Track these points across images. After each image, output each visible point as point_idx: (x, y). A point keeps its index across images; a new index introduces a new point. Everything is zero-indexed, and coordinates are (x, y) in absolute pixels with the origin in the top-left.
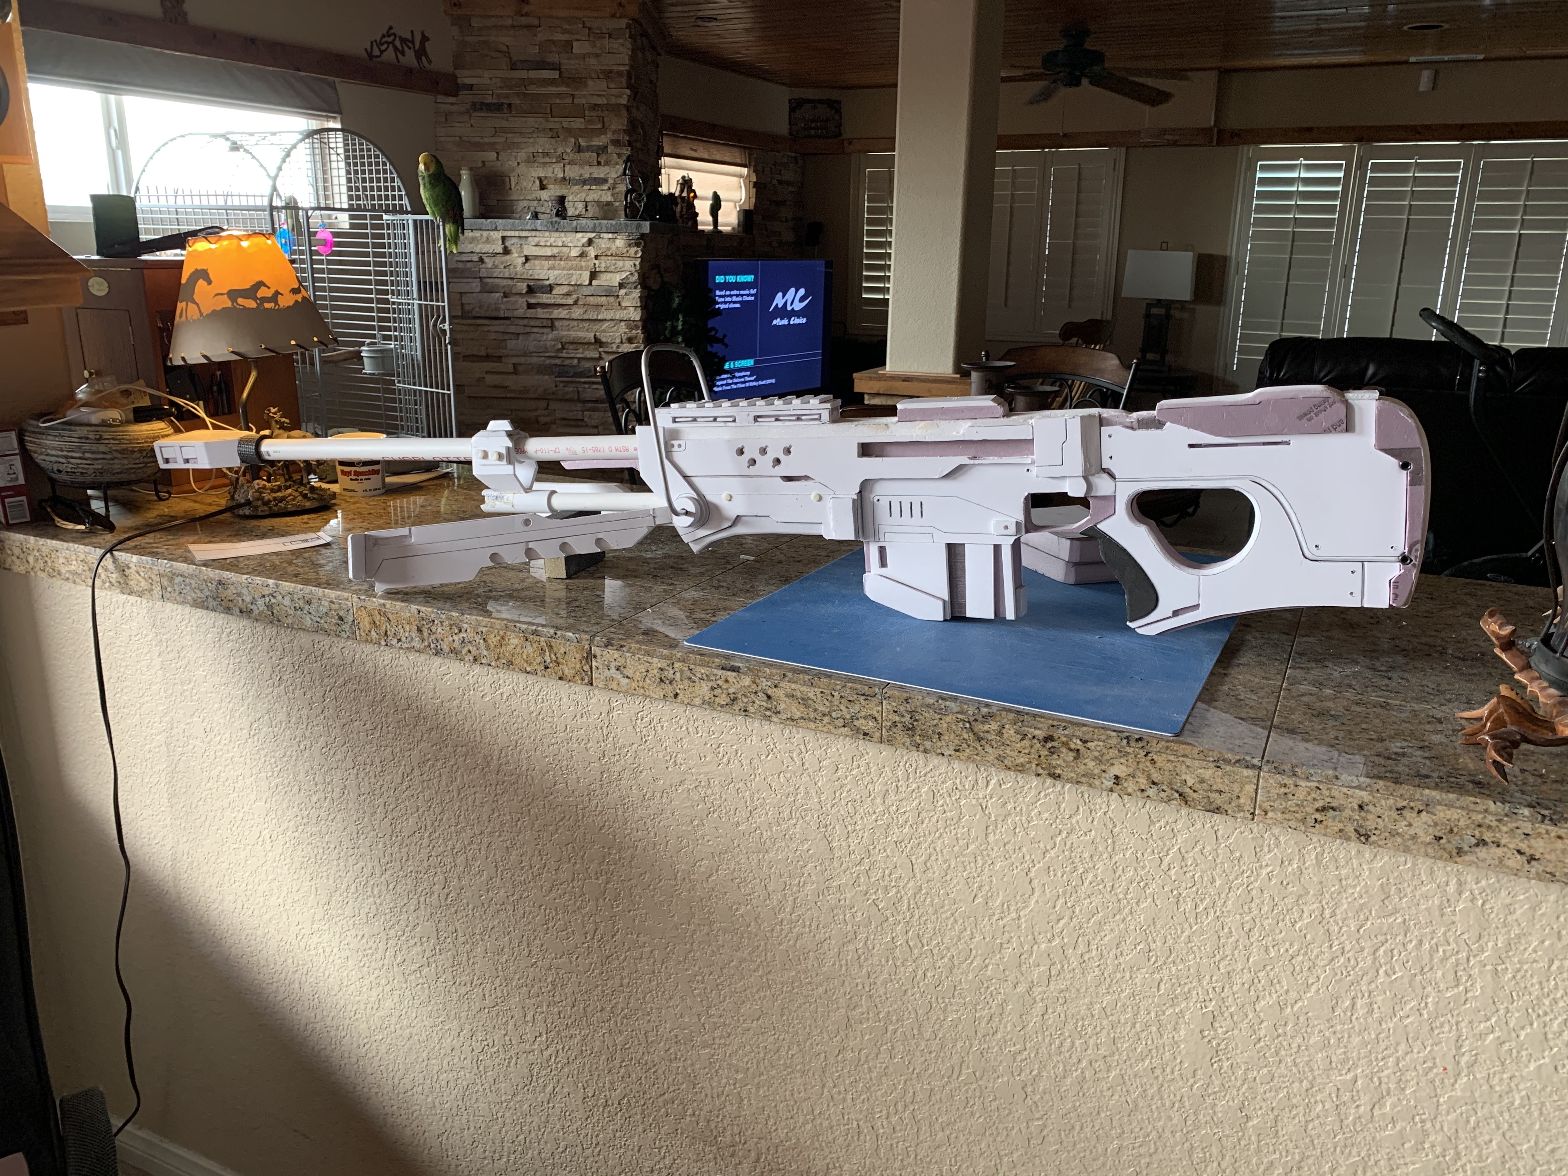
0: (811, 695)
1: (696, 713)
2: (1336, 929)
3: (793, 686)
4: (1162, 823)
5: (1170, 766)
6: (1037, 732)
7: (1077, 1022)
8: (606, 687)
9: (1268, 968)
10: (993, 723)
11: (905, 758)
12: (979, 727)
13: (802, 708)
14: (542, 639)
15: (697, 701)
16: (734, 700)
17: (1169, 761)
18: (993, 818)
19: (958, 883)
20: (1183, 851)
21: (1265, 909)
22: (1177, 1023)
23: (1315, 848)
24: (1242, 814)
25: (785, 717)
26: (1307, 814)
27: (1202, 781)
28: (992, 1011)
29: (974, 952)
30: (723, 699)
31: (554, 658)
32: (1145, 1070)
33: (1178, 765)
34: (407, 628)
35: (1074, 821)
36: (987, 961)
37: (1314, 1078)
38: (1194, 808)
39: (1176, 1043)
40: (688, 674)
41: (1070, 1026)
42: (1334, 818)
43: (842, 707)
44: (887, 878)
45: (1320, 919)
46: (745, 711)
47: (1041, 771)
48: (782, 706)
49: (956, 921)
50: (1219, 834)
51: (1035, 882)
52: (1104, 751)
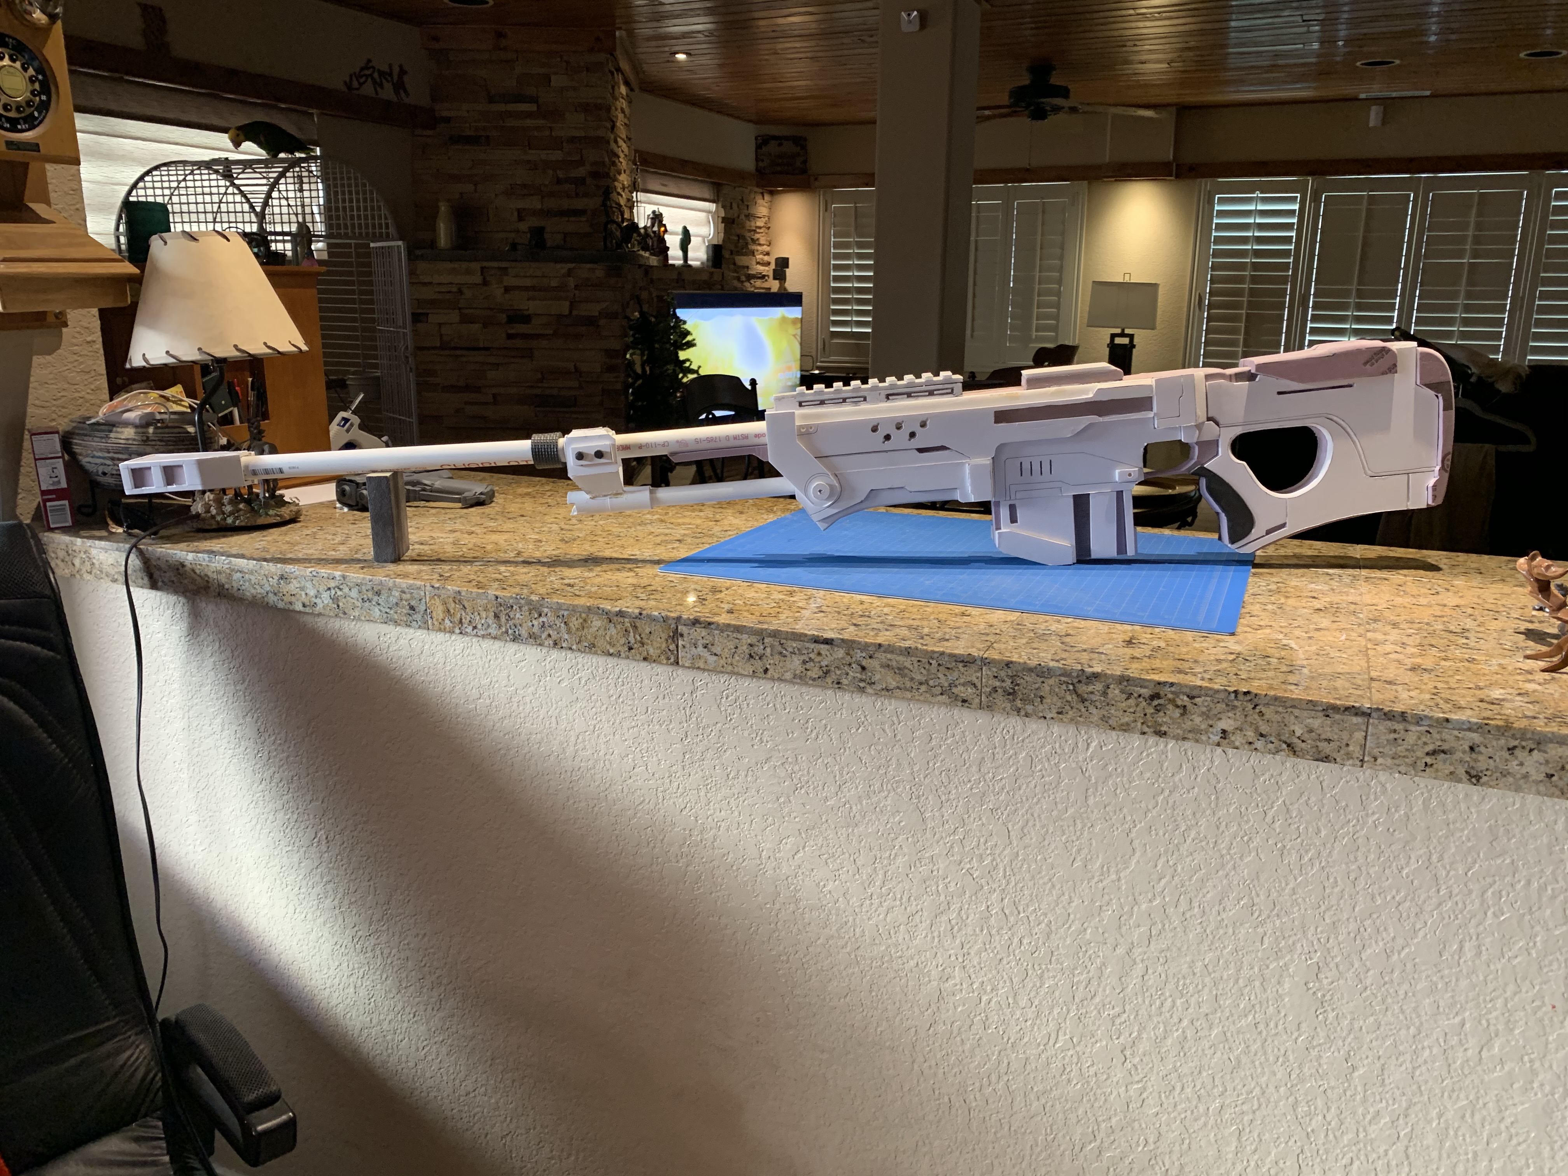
0: (908, 664)
1: (784, 688)
2: (1444, 873)
3: (889, 656)
4: (1267, 776)
5: (1278, 718)
6: (1143, 691)
7: (1178, 981)
8: (692, 667)
9: (1375, 916)
10: (1098, 684)
11: (1002, 725)
12: (1082, 689)
13: (898, 678)
14: (627, 620)
15: (788, 676)
16: (827, 673)
17: (1277, 712)
18: (1093, 781)
19: (1056, 848)
20: (1288, 802)
21: (1372, 857)
22: (1281, 976)
23: (1422, 794)
24: (1351, 762)
25: (879, 687)
26: (1418, 758)
27: (1311, 731)
28: (1091, 974)
29: (1072, 916)
30: (815, 673)
31: (638, 638)
32: (1247, 1025)
33: (1286, 715)
34: (484, 614)
35: (1177, 778)
36: (1085, 925)
37: (1421, 1024)
38: (1303, 758)
39: (1280, 996)
40: (780, 648)
41: (1171, 986)
42: (1445, 761)
43: (940, 675)
44: (982, 847)
45: (1427, 864)
46: (838, 683)
47: (1146, 729)
48: (877, 677)
49: (1053, 886)
50: (1324, 785)
51: (1136, 843)
52: (1212, 705)
